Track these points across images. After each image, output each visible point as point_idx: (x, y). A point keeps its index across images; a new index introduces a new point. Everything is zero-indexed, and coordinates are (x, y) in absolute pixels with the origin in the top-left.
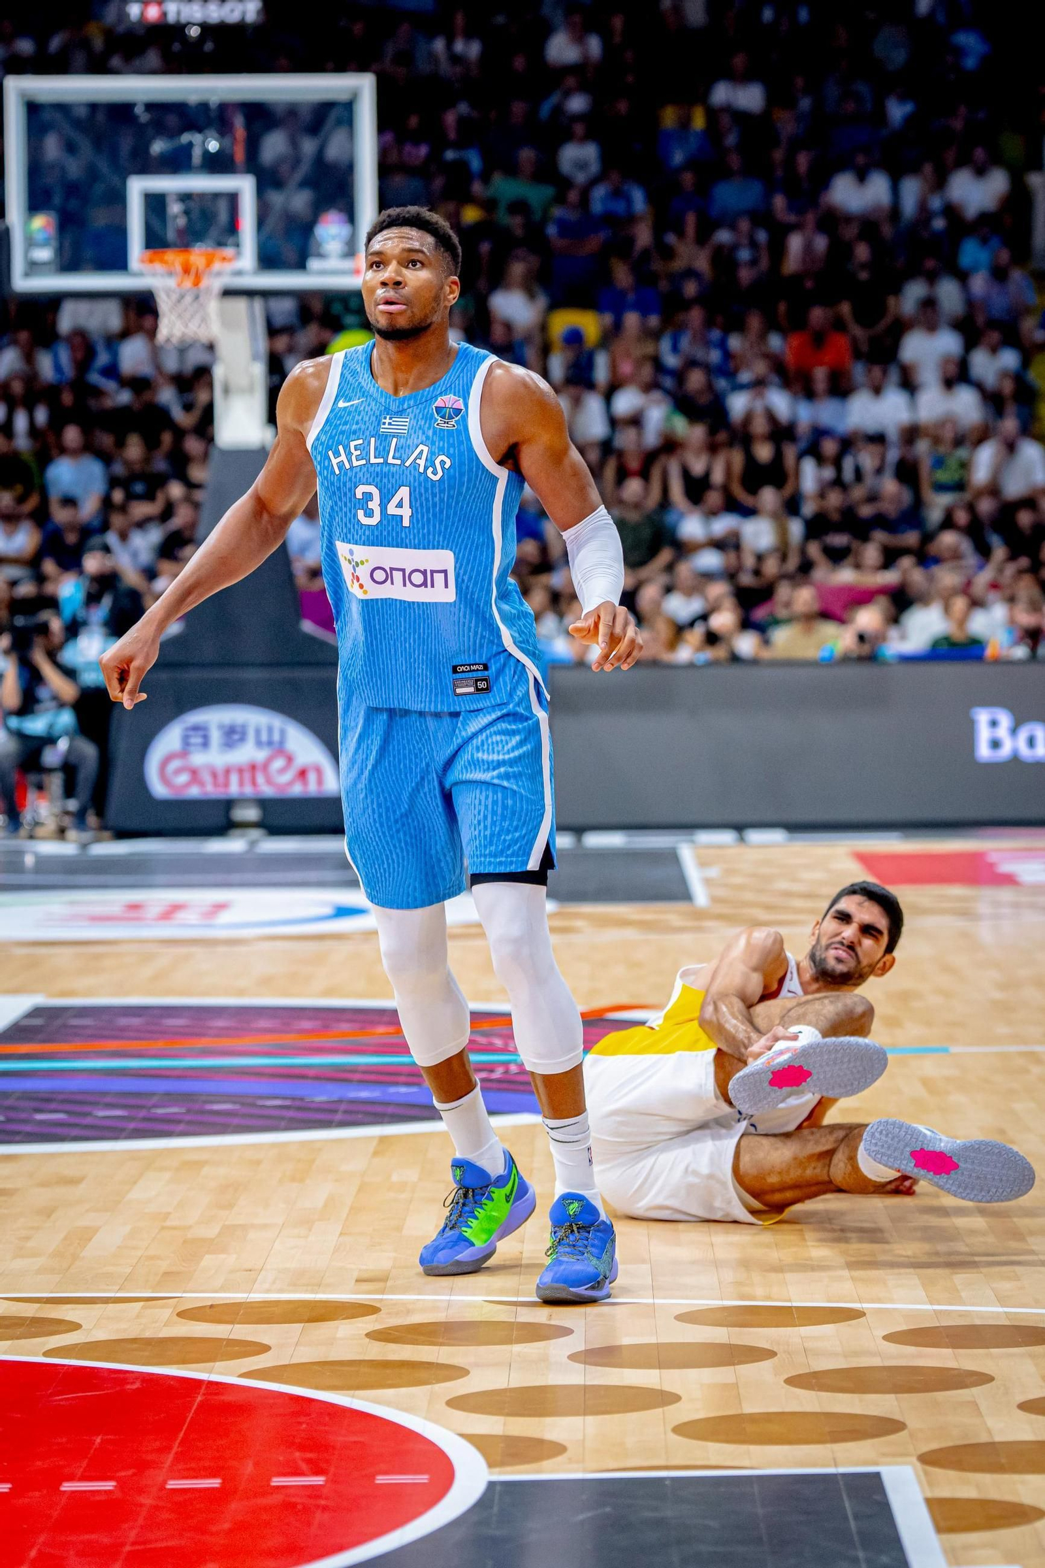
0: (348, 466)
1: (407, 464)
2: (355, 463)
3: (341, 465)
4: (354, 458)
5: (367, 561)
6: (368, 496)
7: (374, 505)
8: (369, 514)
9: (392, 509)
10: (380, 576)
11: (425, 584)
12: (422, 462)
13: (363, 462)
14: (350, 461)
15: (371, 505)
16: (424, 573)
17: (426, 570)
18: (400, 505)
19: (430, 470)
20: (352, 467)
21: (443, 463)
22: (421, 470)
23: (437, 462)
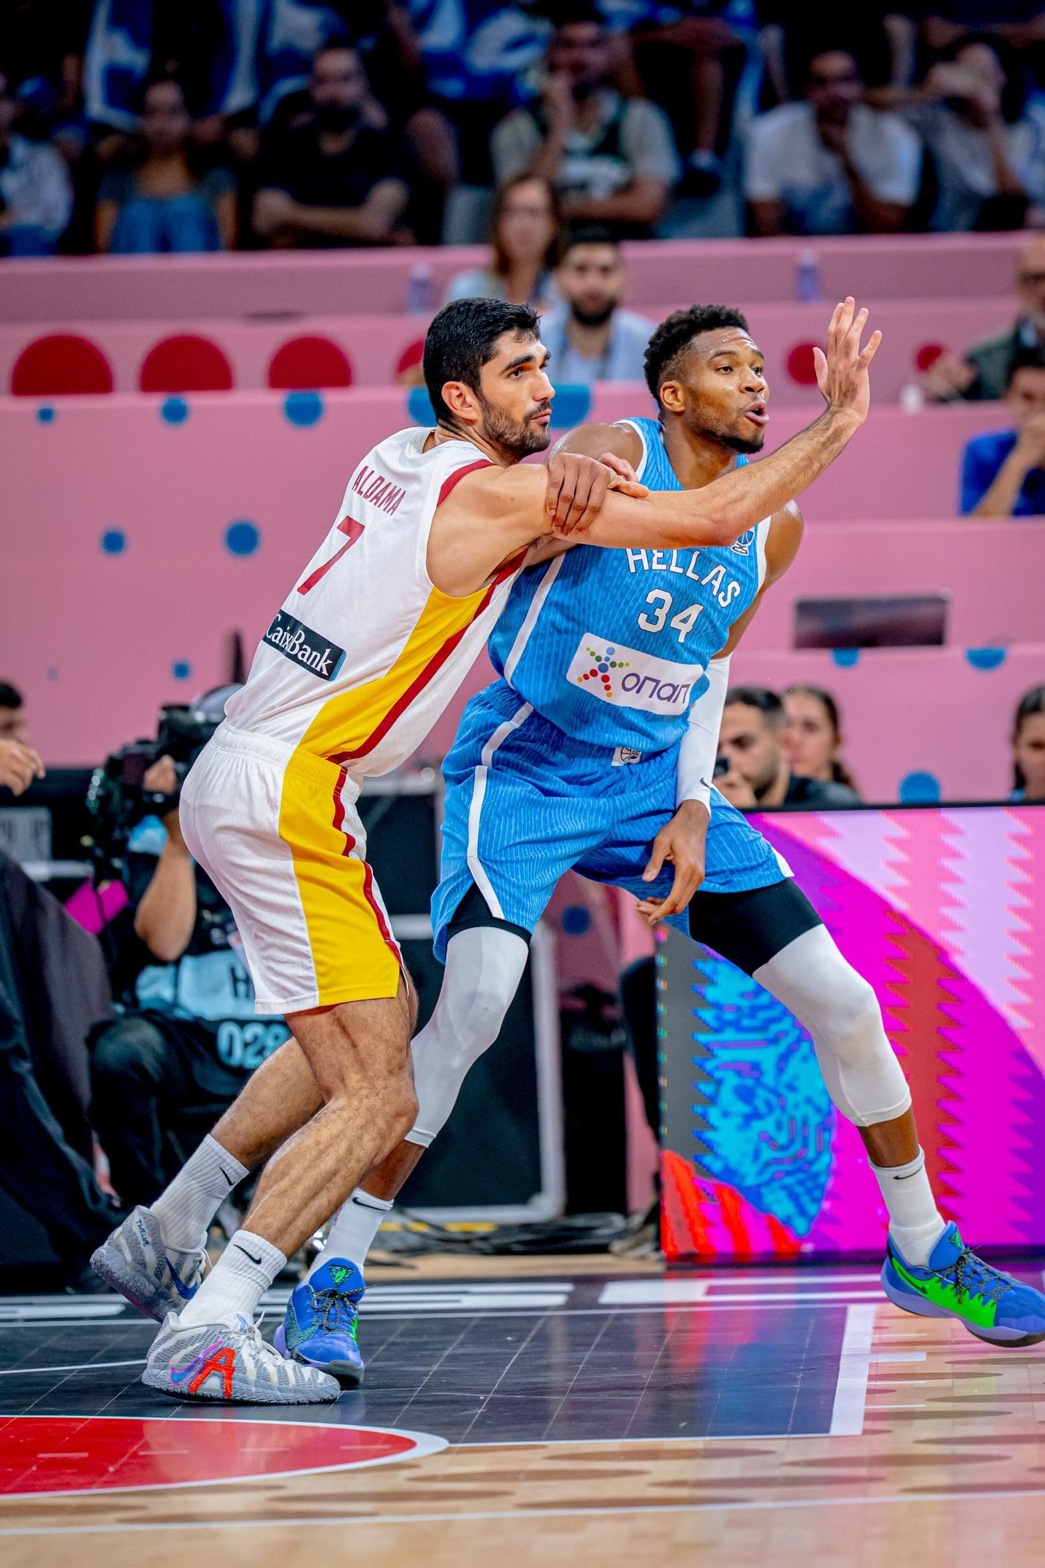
0: (646, 567)
1: (704, 582)
2: (655, 566)
3: (638, 563)
4: (655, 559)
5: (627, 665)
6: (659, 603)
7: (661, 614)
8: (653, 620)
9: (675, 623)
10: (631, 682)
11: (669, 699)
12: (717, 584)
13: (664, 567)
14: (650, 561)
15: (658, 612)
16: (675, 688)
17: (678, 686)
18: (685, 621)
19: (722, 594)
20: (650, 568)
21: (734, 589)
22: (715, 593)
23: (730, 588)
